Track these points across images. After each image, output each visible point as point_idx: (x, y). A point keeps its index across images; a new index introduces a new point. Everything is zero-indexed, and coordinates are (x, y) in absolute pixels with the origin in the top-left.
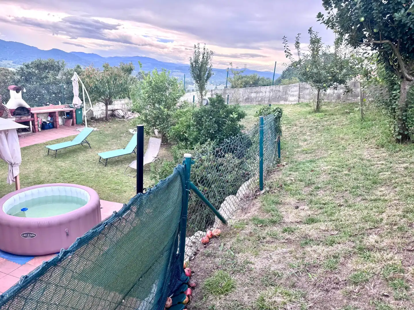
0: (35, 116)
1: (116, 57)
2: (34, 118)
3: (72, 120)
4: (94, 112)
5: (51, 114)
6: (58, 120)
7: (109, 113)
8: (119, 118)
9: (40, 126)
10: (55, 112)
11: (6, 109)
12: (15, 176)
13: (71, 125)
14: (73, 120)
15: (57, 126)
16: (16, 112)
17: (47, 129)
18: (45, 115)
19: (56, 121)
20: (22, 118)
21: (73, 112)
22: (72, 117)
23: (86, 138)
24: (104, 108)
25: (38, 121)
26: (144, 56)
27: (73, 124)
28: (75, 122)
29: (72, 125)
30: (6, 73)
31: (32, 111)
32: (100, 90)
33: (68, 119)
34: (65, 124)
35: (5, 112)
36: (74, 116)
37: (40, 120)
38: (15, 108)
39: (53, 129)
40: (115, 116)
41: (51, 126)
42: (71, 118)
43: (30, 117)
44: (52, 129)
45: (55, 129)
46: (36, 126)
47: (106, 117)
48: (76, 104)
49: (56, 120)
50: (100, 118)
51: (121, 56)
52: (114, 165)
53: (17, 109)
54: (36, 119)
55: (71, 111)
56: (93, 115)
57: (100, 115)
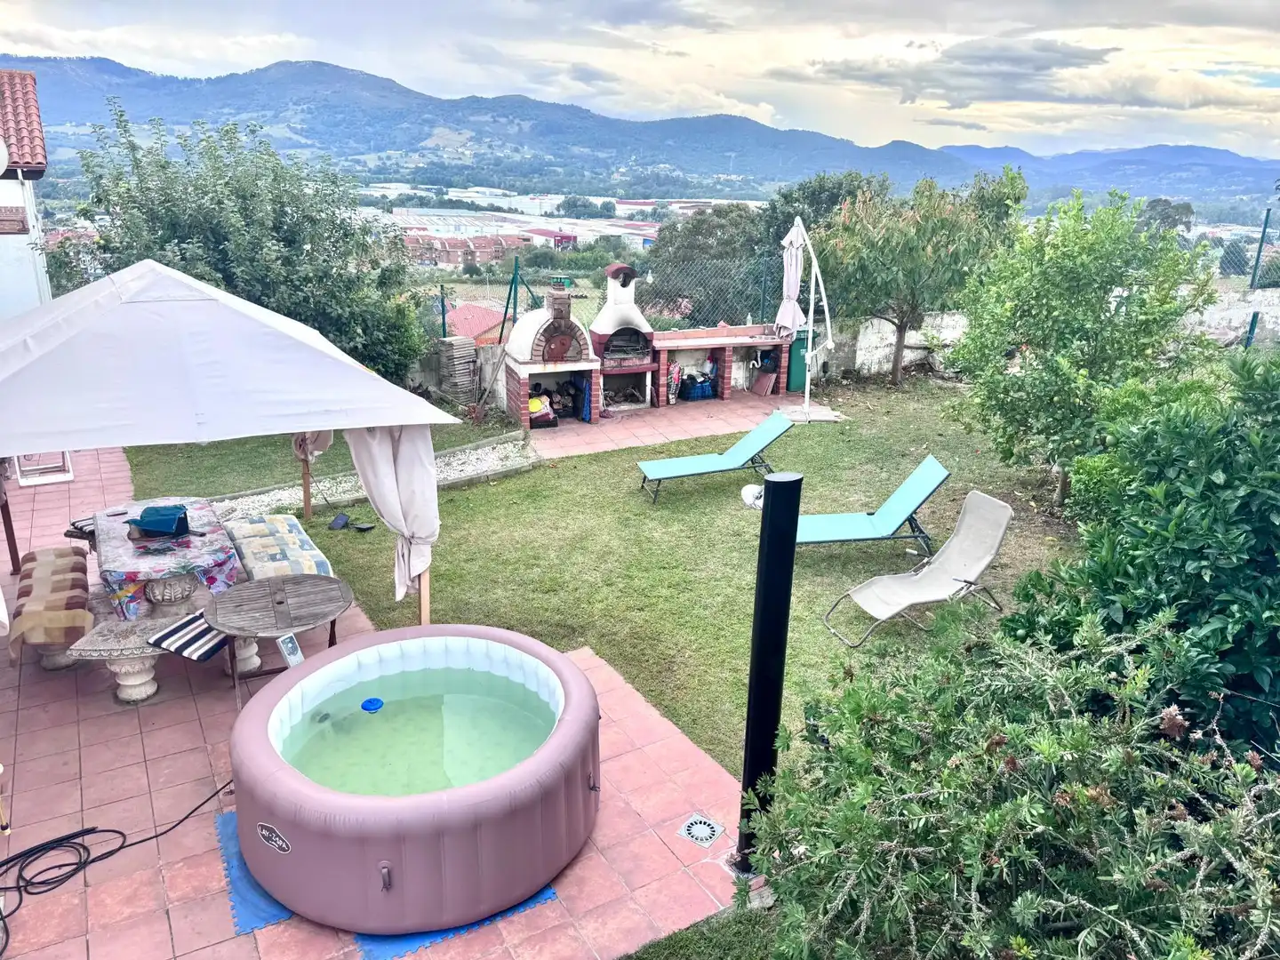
0: (664, 357)
1: (1081, 155)
2: (658, 362)
3: (774, 376)
4: (858, 352)
5: (716, 355)
6: (730, 373)
7: (909, 356)
8: (943, 378)
9: (673, 390)
10: (722, 349)
11: (578, 334)
12: (414, 574)
13: (770, 390)
14: (778, 378)
15: (723, 393)
16: (615, 343)
17: (693, 399)
18: (699, 355)
19: (723, 378)
20: (626, 363)
21: (781, 352)
22: (776, 368)
23: (762, 451)
24: (893, 339)
25: (668, 373)
26: (1187, 143)
27: (775, 391)
28: (783, 384)
29: (773, 392)
30: (741, 216)
31: (657, 344)
32: (876, 278)
33: (764, 371)
34: (753, 389)
35: (574, 342)
36: (784, 362)
37: (677, 369)
38: (611, 332)
39: (713, 401)
40: (932, 369)
41: (709, 391)
42: (774, 371)
43: (647, 360)
44: (708, 401)
45: (717, 401)
46: (663, 390)
47: (894, 371)
48: (785, 328)
49: (724, 372)
50: (879, 373)
51: (1100, 148)
52: (809, 570)
53: (616, 334)
54: (663, 368)
55: (777, 348)
56: (854, 363)
57: (880, 362)
